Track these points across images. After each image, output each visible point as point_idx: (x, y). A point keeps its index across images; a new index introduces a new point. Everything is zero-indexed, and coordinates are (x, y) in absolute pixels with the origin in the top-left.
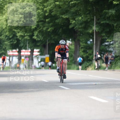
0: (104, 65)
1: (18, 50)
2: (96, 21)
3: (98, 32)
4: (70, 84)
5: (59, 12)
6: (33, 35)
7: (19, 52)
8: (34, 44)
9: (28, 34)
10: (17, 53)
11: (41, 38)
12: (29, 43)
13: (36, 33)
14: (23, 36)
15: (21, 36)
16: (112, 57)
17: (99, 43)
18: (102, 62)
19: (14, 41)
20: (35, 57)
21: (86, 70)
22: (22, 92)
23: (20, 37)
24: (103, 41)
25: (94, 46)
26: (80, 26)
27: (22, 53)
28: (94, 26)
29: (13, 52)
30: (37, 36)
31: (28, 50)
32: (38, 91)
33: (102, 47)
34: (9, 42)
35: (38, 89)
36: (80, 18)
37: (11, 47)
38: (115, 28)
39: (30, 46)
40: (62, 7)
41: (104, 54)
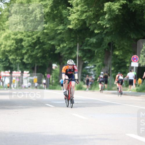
0: (85, 86)
1: (10, 71)
2: (79, 48)
3: (81, 57)
5: (46, 39)
6: (23, 59)
7: (11, 73)
8: (24, 66)
9: (20, 58)
10: (9, 74)
11: (30, 61)
12: (19, 66)
13: (26, 57)
14: (15, 59)
15: (13, 59)
16: (93, 79)
17: (81, 67)
18: (84, 83)
19: (7, 64)
20: (25, 79)
22: (12, 109)
23: (12, 61)
24: (85, 65)
26: (67, 52)
27: (13, 75)
28: (77, 51)
29: (5, 73)
30: (27, 59)
31: (19, 71)
33: (84, 70)
34: (2, 65)
35: (26, 106)
36: (65, 45)
37: (4, 69)
38: (95, 54)
39: (20, 68)
40: (49, 34)
41: (85, 77)
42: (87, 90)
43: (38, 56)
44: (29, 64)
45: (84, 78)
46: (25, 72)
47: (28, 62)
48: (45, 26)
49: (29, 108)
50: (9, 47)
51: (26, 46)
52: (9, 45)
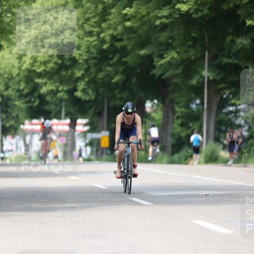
0: (225, 154)
2: (209, 61)
4: (153, 194)
6: (75, 90)
11: (91, 95)
12: (67, 106)
13: (81, 85)
14: (55, 91)
17: (214, 107)
21: (187, 164)
24: (223, 103)
25: (205, 113)
29: (32, 124)
30: (84, 91)
32: (86, 207)
33: (222, 116)
34: (23, 103)
35: (85, 204)
36: (175, 55)
41: (225, 132)
42: (230, 163)
43: (114, 81)
44: (90, 100)
45: (222, 134)
46: (79, 121)
47: (87, 98)
48: (128, 11)
49: (91, 207)
50: (42, 65)
51: (83, 59)
52: (43, 60)
